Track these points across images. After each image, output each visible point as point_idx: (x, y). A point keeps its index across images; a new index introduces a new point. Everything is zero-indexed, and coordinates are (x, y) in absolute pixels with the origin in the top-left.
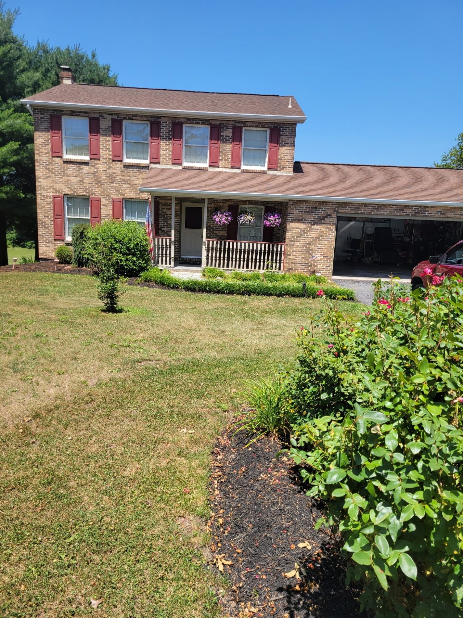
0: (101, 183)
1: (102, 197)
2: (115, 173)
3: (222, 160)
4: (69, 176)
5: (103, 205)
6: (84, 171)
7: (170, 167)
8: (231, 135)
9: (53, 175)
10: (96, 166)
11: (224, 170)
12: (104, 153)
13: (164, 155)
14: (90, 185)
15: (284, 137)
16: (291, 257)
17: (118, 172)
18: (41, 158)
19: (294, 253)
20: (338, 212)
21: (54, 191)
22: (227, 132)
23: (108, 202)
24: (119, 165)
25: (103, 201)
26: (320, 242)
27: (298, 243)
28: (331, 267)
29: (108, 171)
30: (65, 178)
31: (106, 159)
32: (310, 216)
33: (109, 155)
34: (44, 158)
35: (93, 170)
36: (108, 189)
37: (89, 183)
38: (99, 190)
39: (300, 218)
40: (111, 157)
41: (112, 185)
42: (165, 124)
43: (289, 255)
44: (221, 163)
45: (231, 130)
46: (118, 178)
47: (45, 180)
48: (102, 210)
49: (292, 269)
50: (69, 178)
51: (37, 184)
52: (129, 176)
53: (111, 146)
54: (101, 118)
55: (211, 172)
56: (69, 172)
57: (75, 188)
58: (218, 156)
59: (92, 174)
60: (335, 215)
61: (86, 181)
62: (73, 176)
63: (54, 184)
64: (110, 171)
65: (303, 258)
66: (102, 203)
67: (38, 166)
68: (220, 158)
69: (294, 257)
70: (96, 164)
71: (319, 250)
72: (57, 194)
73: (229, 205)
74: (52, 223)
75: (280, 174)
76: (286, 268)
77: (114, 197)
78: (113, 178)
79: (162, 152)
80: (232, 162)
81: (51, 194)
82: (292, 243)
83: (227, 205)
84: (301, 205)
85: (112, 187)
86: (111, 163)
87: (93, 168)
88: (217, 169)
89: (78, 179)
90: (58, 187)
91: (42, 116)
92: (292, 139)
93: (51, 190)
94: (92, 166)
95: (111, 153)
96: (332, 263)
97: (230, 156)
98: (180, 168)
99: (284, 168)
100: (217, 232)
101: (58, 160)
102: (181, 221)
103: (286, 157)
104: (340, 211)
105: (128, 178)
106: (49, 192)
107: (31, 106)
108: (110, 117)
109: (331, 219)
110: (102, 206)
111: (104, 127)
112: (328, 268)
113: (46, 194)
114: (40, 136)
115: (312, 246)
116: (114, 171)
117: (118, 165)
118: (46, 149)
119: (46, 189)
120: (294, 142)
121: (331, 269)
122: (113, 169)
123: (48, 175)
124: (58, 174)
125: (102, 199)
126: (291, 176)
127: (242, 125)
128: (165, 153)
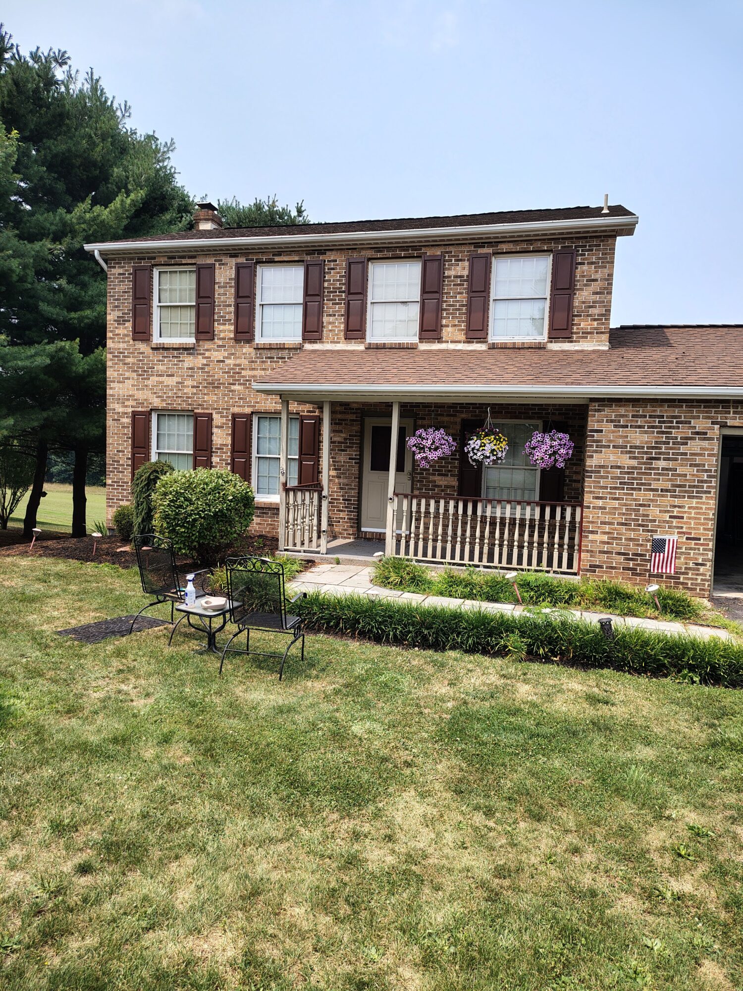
0: (214, 385)
1: (214, 412)
2: (239, 365)
3: (447, 326)
4: (160, 376)
5: (217, 427)
6: (186, 365)
7: (342, 346)
8: (466, 273)
9: (134, 375)
10: (207, 354)
11: (452, 346)
12: (222, 328)
13: (330, 323)
14: (195, 390)
15: (585, 267)
16: (598, 537)
17: (244, 362)
18: (117, 346)
19: (607, 528)
20: (723, 426)
21: (134, 403)
22: (458, 268)
23: (224, 420)
24: (247, 349)
25: (217, 419)
26: (677, 501)
27: (616, 504)
28: (709, 565)
29: (228, 361)
30: (154, 379)
31: (224, 339)
32: (645, 437)
33: (230, 331)
34: (121, 345)
35: (200, 361)
36: (226, 395)
37: (193, 387)
38: (211, 398)
39: (620, 442)
40: (232, 335)
41: (233, 387)
42: (332, 265)
43: (592, 532)
44: (447, 333)
45: (466, 264)
46: (244, 373)
47: (121, 385)
48: (214, 438)
49: (601, 567)
50: (161, 379)
51: (109, 392)
52: (264, 369)
53: (232, 316)
54: (217, 266)
55: (424, 351)
56: (161, 368)
57: (169, 397)
58: (438, 318)
59: (199, 368)
60: (716, 432)
61: (189, 382)
62: (167, 376)
63: (136, 392)
64: (230, 362)
65: (631, 540)
66: (215, 423)
67: (111, 360)
68: (444, 322)
69: (605, 538)
70: (207, 350)
71: (675, 522)
72: (140, 409)
73: (463, 420)
74: (130, 462)
75: (576, 348)
76: (586, 565)
77: (236, 410)
78: (235, 374)
79: (325, 319)
80: (469, 329)
81: (130, 410)
82: (600, 503)
83: (458, 420)
84: (622, 411)
85: (232, 391)
86: (232, 347)
87: (200, 357)
88: (436, 346)
89: (175, 379)
90: (141, 395)
91: (121, 271)
92: (606, 271)
93: (130, 403)
94: (200, 354)
95: (232, 328)
96: (710, 555)
97: (464, 318)
98: (361, 347)
99: (586, 334)
100: (436, 478)
101: (142, 347)
102: (361, 455)
103: (591, 311)
104: (730, 423)
105: (263, 373)
106: (126, 406)
107: (102, 253)
108: (233, 262)
109: (705, 444)
110: (215, 430)
111: (222, 280)
112: (702, 569)
113: (121, 410)
114: (117, 307)
115: (654, 512)
116: (238, 362)
117: (244, 350)
118: (126, 328)
119: (122, 401)
120: (611, 275)
121: (708, 570)
122: (236, 358)
123: (127, 374)
124: (144, 372)
125: (215, 416)
126: (603, 351)
127: (490, 250)
128: (331, 319)
